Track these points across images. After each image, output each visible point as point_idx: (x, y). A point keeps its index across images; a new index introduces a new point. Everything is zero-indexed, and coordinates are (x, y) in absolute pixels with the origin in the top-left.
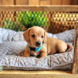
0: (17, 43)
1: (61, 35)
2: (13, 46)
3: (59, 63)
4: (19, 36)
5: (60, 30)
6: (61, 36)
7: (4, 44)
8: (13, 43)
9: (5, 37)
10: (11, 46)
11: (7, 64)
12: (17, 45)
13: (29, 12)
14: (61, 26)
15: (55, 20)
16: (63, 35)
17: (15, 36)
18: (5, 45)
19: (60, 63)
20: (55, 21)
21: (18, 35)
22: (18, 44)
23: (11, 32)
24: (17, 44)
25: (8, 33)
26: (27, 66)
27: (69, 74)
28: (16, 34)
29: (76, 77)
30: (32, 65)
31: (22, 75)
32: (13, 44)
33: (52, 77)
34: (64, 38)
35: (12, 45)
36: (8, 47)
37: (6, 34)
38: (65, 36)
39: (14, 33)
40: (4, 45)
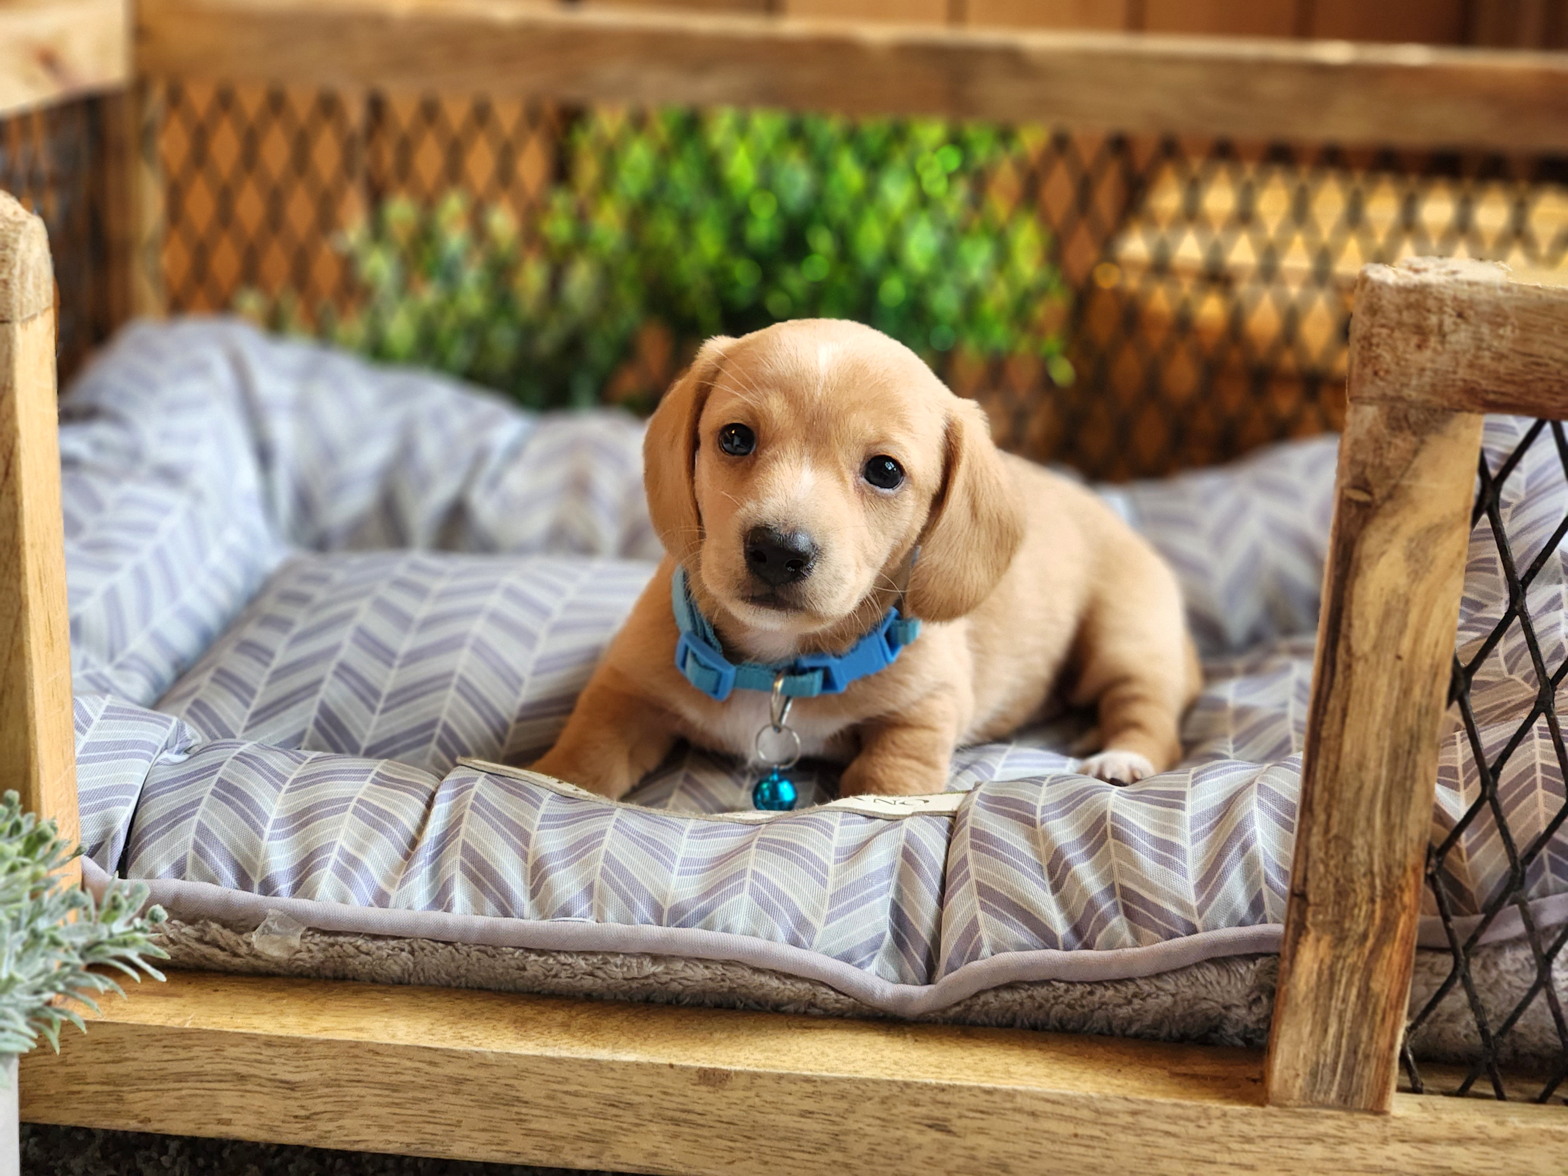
0: (511, 579)
1: (1207, 500)
2: (429, 623)
3: (1060, 927)
4: (555, 475)
5: (1204, 422)
6: (1211, 518)
7: (307, 589)
8: (439, 585)
9: (338, 488)
10: (403, 621)
11: (268, 887)
12: (496, 618)
13: (742, 129)
14: (1235, 357)
15: (1134, 264)
16: (1241, 509)
17: (495, 482)
18: (320, 594)
19: (1077, 931)
20: (1133, 283)
21: (546, 460)
22: (512, 594)
23: (438, 418)
24: (494, 601)
25: (393, 416)
26: (566, 912)
27: (1215, 1106)
28: (515, 453)
29: (1317, 1151)
30: (643, 909)
31: (482, 1062)
32: (445, 595)
33: (940, 1126)
34: (1255, 557)
35: (421, 610)
36: (344, 636)
37: (362, 437)
38: (1275, 528)
39: (483, 425)
40: (301, 599)
